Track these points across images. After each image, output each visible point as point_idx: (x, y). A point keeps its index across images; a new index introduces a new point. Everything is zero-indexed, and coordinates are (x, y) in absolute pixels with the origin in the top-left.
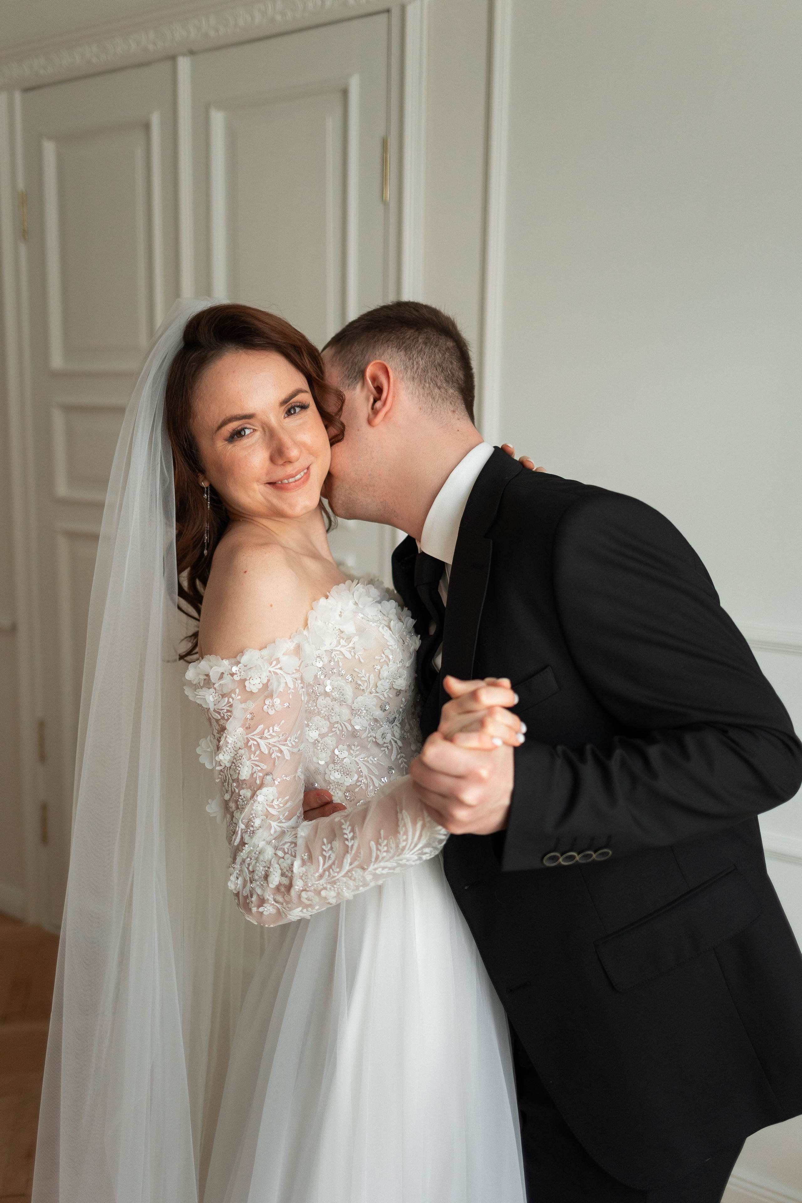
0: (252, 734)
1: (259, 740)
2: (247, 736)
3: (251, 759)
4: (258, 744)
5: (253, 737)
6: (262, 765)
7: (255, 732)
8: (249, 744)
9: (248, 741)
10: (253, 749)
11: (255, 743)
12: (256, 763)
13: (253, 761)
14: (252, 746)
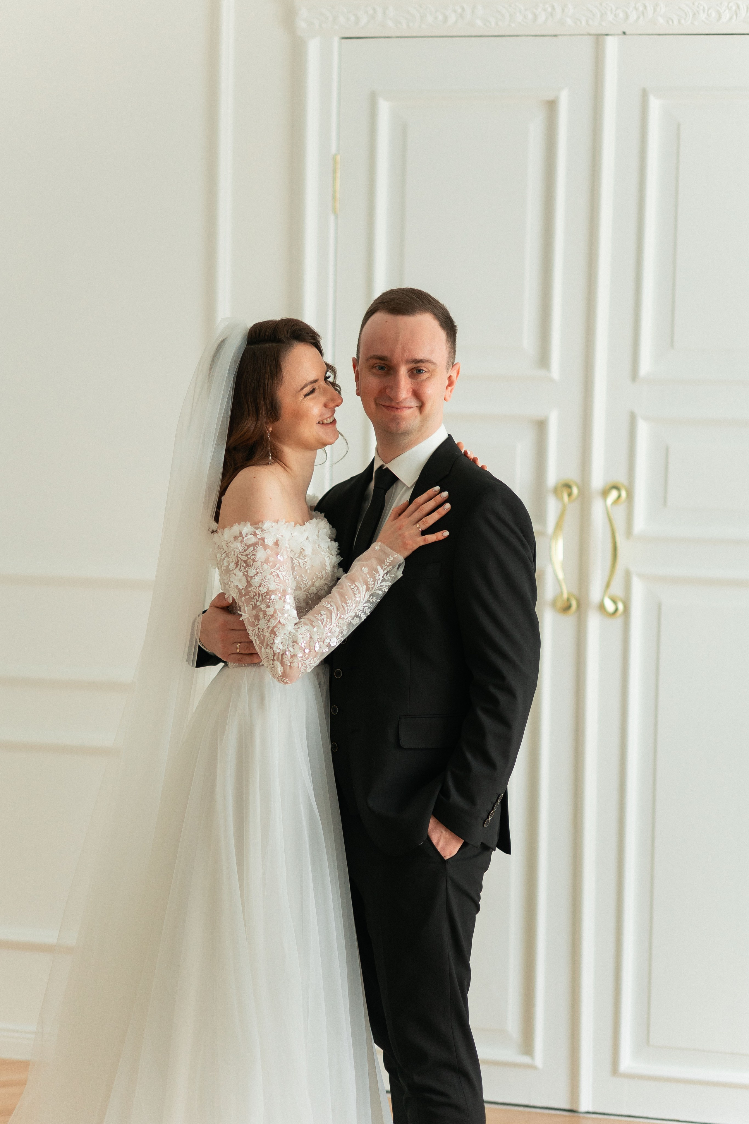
0: (274, 569)
1: (278, 572)
2: (272, 570)
3: (275, 581)
4: (278, 574)
5: (275, 571)
6: (281, 585)
7: (276, 568)
8: (273, 574)
9: (272, 573)
10: (275, 577)
11: (276, 574)
12: (278, 584)
13: (277, 583)
14: (275, 576)
